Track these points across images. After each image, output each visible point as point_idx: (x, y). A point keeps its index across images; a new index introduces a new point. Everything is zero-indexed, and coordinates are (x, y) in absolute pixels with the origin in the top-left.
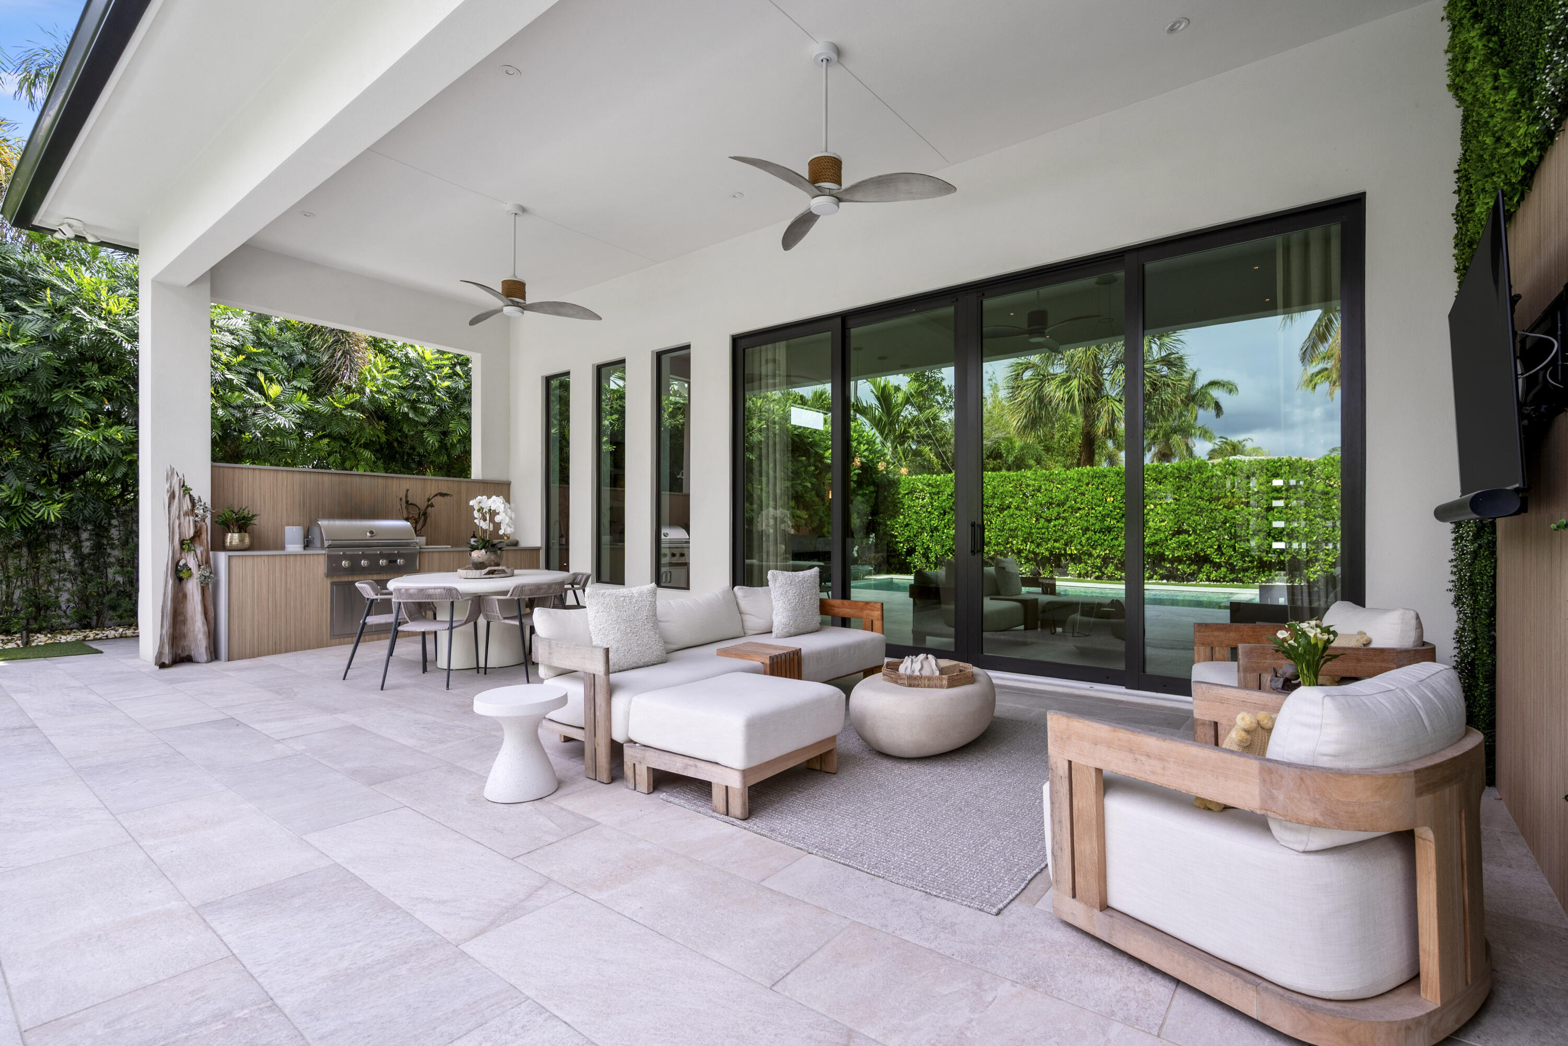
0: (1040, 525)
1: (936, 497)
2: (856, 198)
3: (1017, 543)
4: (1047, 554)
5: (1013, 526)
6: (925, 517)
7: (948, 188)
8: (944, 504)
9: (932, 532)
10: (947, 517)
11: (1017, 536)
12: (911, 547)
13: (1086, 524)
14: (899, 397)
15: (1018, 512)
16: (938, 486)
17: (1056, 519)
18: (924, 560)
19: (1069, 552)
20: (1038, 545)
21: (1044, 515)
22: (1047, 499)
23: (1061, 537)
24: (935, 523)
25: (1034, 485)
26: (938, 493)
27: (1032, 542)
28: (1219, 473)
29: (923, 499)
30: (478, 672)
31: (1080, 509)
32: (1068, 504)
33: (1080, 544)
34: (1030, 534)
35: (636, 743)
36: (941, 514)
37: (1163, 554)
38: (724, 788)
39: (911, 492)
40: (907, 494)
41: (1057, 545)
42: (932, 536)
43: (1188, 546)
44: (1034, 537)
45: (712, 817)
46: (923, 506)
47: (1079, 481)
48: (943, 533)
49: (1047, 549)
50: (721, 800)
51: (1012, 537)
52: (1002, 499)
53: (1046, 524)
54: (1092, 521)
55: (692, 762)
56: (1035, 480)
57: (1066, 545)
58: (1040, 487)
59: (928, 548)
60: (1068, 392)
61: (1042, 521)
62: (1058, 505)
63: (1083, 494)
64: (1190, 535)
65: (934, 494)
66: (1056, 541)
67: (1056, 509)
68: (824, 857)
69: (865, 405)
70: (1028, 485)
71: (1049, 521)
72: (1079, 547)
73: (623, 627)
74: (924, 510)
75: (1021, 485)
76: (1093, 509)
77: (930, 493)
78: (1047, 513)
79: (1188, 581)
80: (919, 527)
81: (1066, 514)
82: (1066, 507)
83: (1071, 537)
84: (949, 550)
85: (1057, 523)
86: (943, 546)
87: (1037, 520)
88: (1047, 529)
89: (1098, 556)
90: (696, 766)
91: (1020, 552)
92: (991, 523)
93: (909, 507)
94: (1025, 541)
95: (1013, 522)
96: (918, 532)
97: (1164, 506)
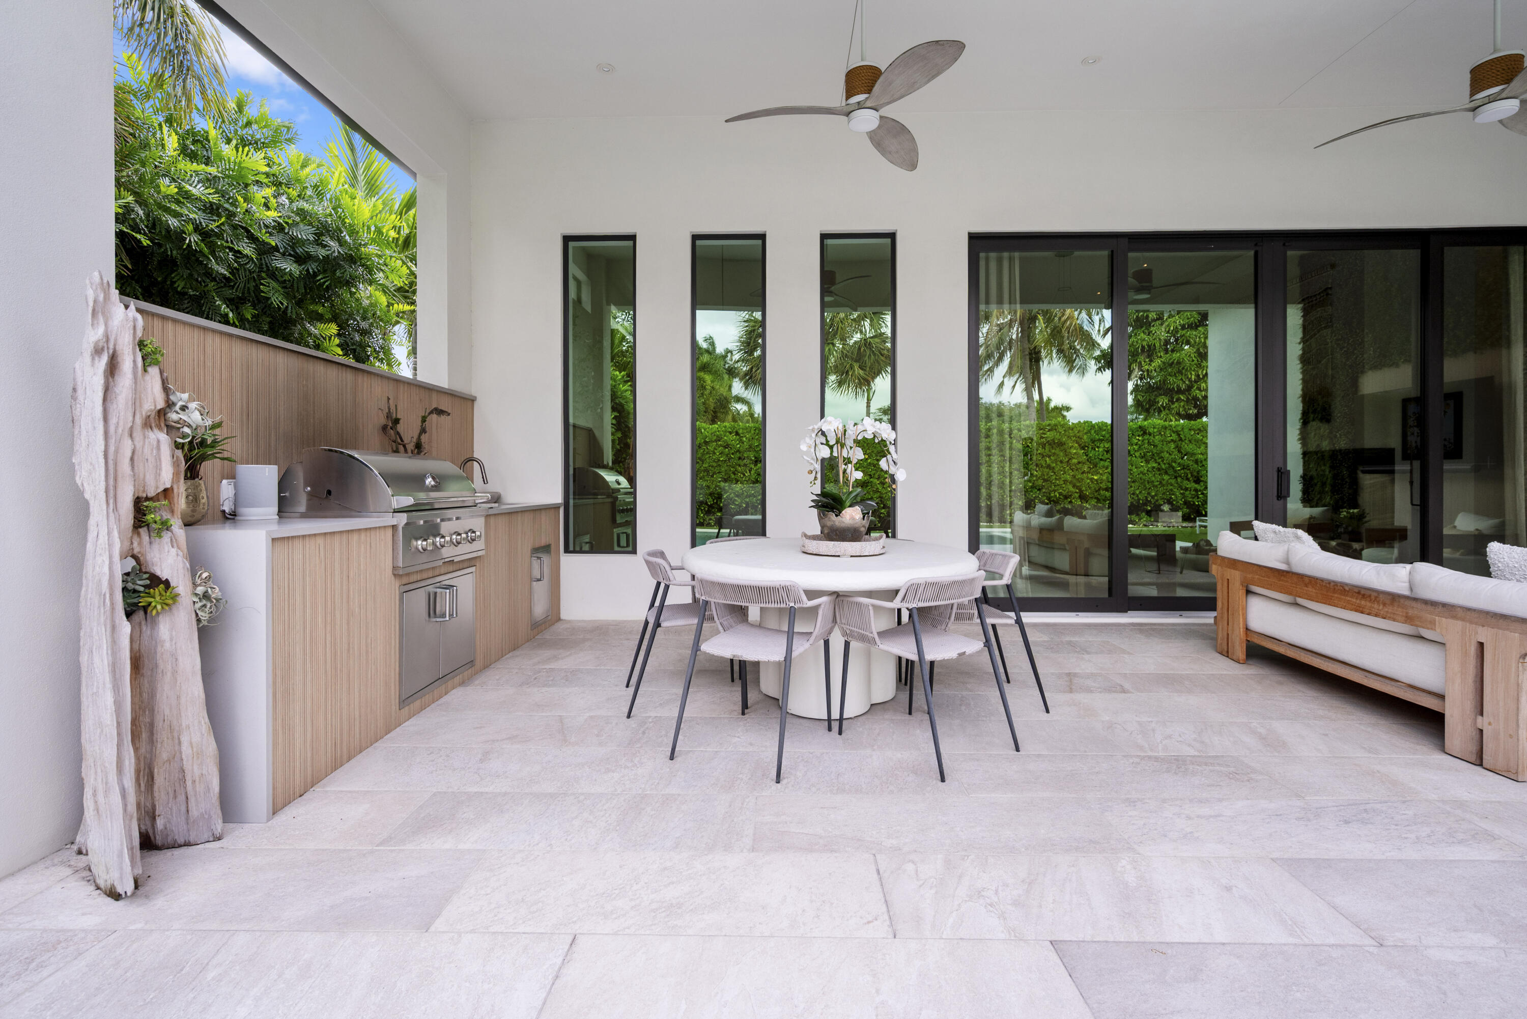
30: (830, 729)
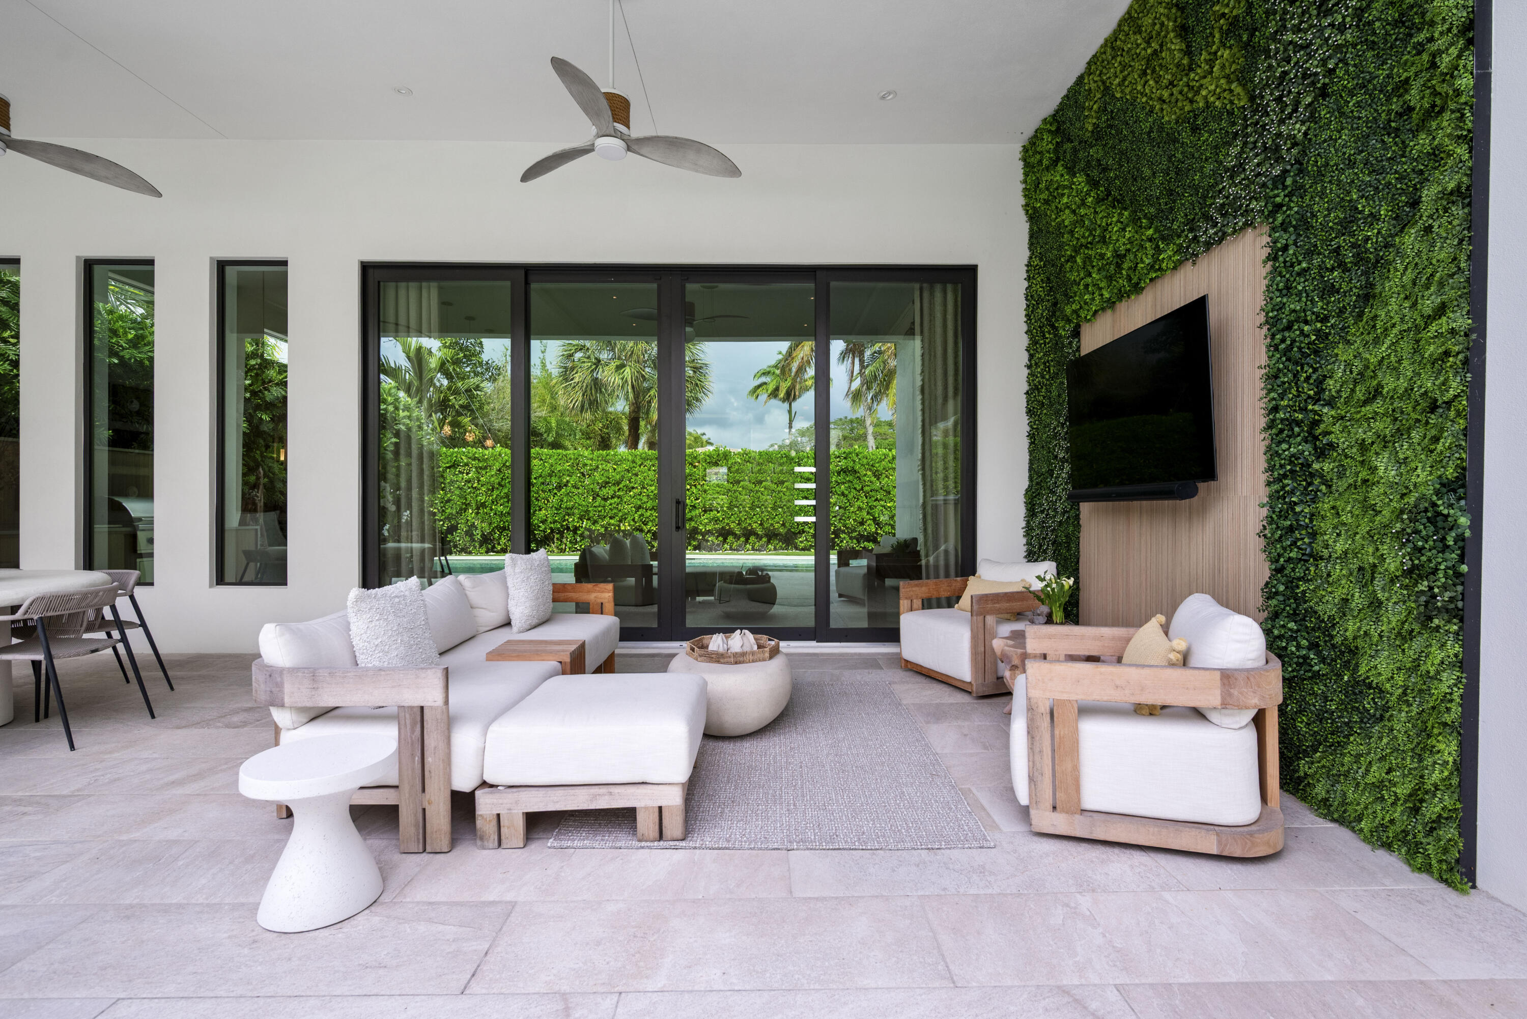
0: (597, 504)
1: (484, 472)
2: (643, 151)
3: (573, 521)
4: (602, 530)
5: (570, 504)
6: (470, 493)
7: (734, 171)
8: (492, 479)
9: (478, 508)
10: (495, 493)
11: (573, 514)
12: (452, 525)
13: (639, 503)
14: (433, 363)
15: (575, 491)
16: (485, 460)
17: (612, 497)
18: (468, 539)
19: (623, 528)
20: (595, 522)
21: (601, 493)
22: (604, 479)
23: (616, 515)
24: (482, 499)
25: (591, 465)
26: (486, 468)
27: (588, 519)
28: (739, 460)
29: (467, 474)
31: (633, 488)
32: (623, 483)
33: (633, 520)
34: (587, 511)
35: (497, 786)
36: (489, 490)
37: (697, 528)
38: (657, 810)
39: (454, 466)
40: (449, 467)
41: (612, 521)
42: (477, 513)
43: (717, 520)
44: (591, 515)
45: (642, 848)
46: (469, 481)
47: (633, 462)
48: (491, 510)
49: (602, 526)
50: (651, 825)
51: (569, 515)
52: (560, 477)
53: (603, 502)
54: (645, 499)
55: (603, 790)
56: (592, 459)
57: (620, 521)
58: (598, 467)
59: (473, 525)
60: (622, 379)
61: (599, 499)
62: (614, 484)
63: (636, 475)
64: (718, 512)
65: (481, 468)
66: (611, 518)
67: (613, 488)
68: (808, 849)
69: (393, 365)
70: (586, 465)
71: (605, 500)
72: (632, 523)
73: (406, 639)
74: (470, 485)
75: (578, 465)
76: (644, 488)
77: (476, 468)
78: (604, 492)
79: (716, 550)
80: (463, 503)
81: (620, 493)
82: (621, 486)
83: (626, 514)
84: (496, 527)
85: (613, 501)
86: (490, 524)
87: (594, 498)
88: (604, 507)
89: (649, 531)
90: (611, 794)
91: (576, 529)
92: (548, 501)
93: (452, 482)
94: (581, 518)
95: (570, 501)
96: (461, 509)
97: (699, 487)
